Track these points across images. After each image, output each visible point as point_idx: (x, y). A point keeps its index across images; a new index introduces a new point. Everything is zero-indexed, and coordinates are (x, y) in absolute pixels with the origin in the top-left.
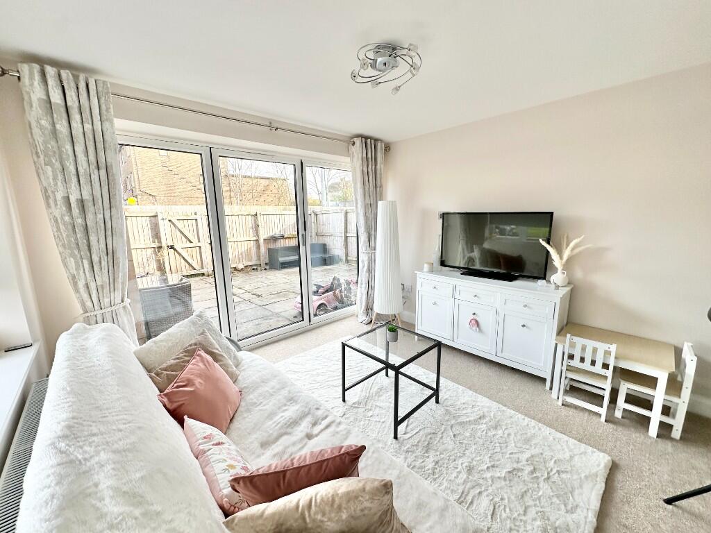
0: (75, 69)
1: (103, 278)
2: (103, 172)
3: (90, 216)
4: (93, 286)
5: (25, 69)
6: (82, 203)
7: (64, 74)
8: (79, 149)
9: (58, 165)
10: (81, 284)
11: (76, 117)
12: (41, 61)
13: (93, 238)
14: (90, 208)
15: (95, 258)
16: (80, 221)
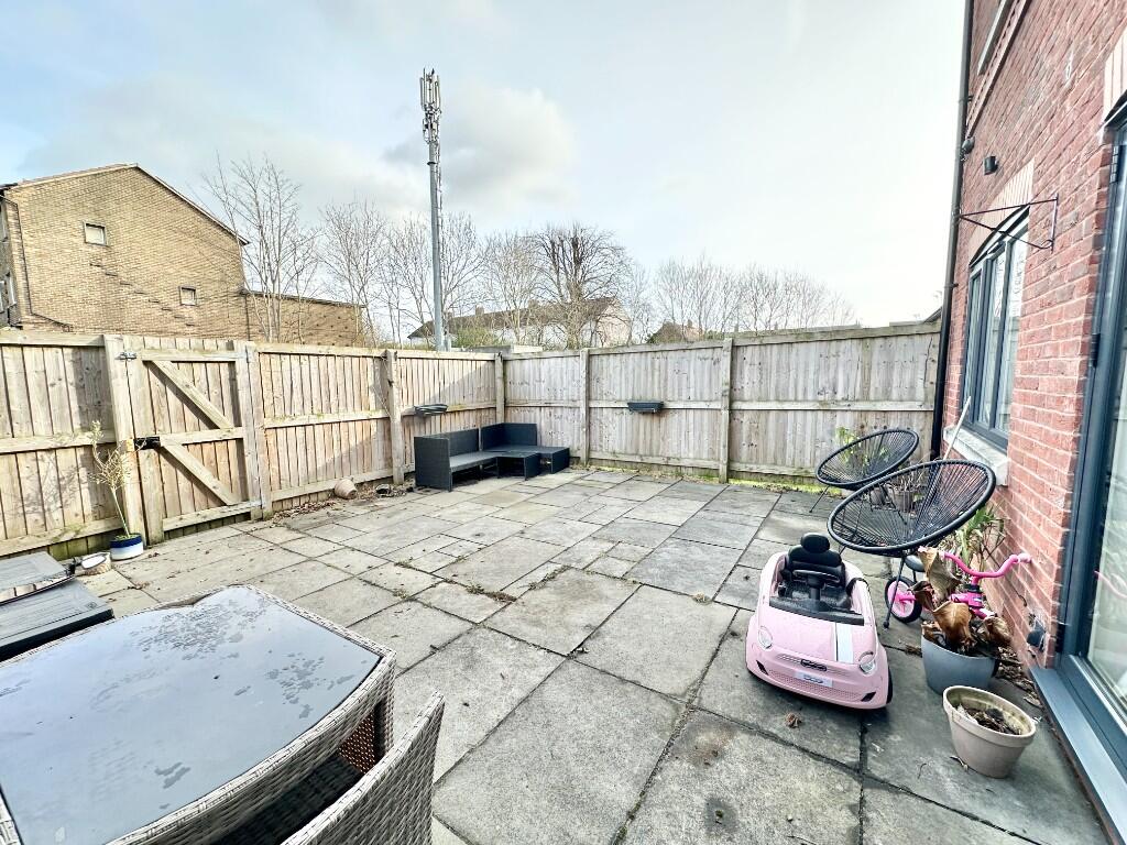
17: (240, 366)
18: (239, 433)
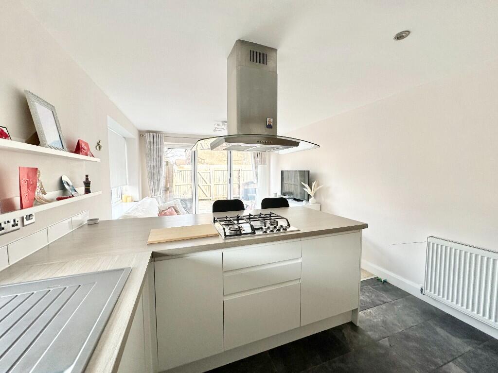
0: (156, 132)
1: (156, 187)
2: (159, 158)
3: (155, 170)
4: (153, 189)
5: (146, 134)
6: (154, 166)
7: (154, 134)
8: (155, 152)
9: (150, 157)
10: (151, 188)
11: (155, 144)
12: (149, 132)
13: (155, 176)
14: (155, 168)
15: (155, 182)
16: (153, 171)
17: (211, 173)
18: (210, 185)
